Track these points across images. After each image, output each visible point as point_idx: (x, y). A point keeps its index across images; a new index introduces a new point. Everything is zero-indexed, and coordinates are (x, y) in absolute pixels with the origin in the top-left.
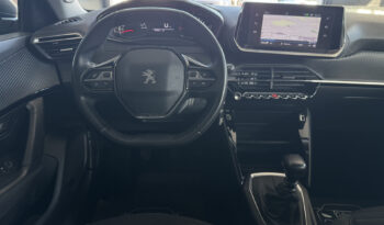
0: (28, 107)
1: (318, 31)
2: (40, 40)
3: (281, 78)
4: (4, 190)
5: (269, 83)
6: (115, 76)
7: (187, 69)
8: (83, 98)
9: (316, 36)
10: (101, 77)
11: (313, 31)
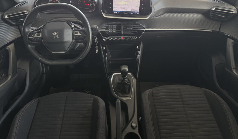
0: (7, 48)
1: (139, 6)
2: (8, 16)
3: (126, 29)
4: (2, 85)
5: (121, 31)
6: (42, 35)
7: (73, 31)
8: (29, 46)
9: (139, 9)
10: (36, 36)
11: (137, 7)
